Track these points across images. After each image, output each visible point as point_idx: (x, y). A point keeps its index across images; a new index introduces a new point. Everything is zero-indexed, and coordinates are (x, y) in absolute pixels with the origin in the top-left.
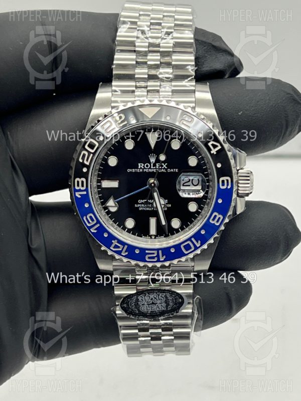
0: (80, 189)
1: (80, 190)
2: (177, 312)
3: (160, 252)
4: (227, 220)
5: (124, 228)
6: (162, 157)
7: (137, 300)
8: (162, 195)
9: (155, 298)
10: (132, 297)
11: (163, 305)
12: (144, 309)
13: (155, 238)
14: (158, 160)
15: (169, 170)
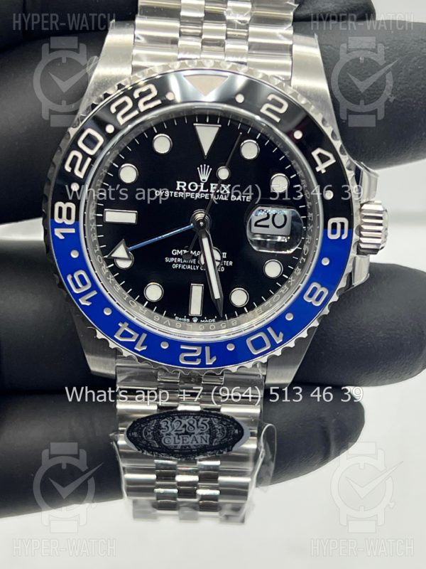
0: (64, 223)
1: (63, 225)
2: (228, 451)
3: (207, 349)
4: (335, 298)
5: (142, 300)
6: (223, 173)
7: (158, 427)
8: (217, 243)
9: (191, 425)
10: (149, 422)
11: (204, 436)
12: (169, 441)
13: (199, 321)
14: (214, 178)
15: (233, 198)
